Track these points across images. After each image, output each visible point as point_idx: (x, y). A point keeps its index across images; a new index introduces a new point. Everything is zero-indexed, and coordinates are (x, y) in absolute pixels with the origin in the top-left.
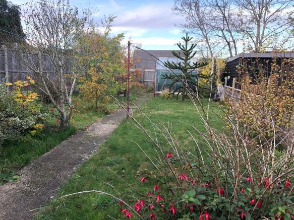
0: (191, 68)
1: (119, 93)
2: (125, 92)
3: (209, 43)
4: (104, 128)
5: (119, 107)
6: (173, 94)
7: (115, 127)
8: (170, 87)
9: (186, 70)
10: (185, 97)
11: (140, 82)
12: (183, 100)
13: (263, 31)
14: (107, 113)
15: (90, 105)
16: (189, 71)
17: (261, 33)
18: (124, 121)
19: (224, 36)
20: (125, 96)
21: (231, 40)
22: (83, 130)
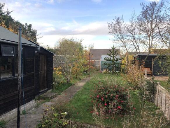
0: (116, 60)
1: (84, 71)
2: (87, 71)
3: (127, 48)
4: (81, 84)
5: (85, 77)
6: (108, 72)
7: (84, 84)
8: (107, 68)
9: (114, 61)
10: (114, 73)
11: (93, 66)
12: (113, 74)
13: (152, 42)
14: (80, 79)
15: (74, 76)
16: (115, 62)
17: (151, 43)
18: (88, 82)
19: (134, 44)
20: (86, 73)
21: (137, 46)
22: (74, 85)
